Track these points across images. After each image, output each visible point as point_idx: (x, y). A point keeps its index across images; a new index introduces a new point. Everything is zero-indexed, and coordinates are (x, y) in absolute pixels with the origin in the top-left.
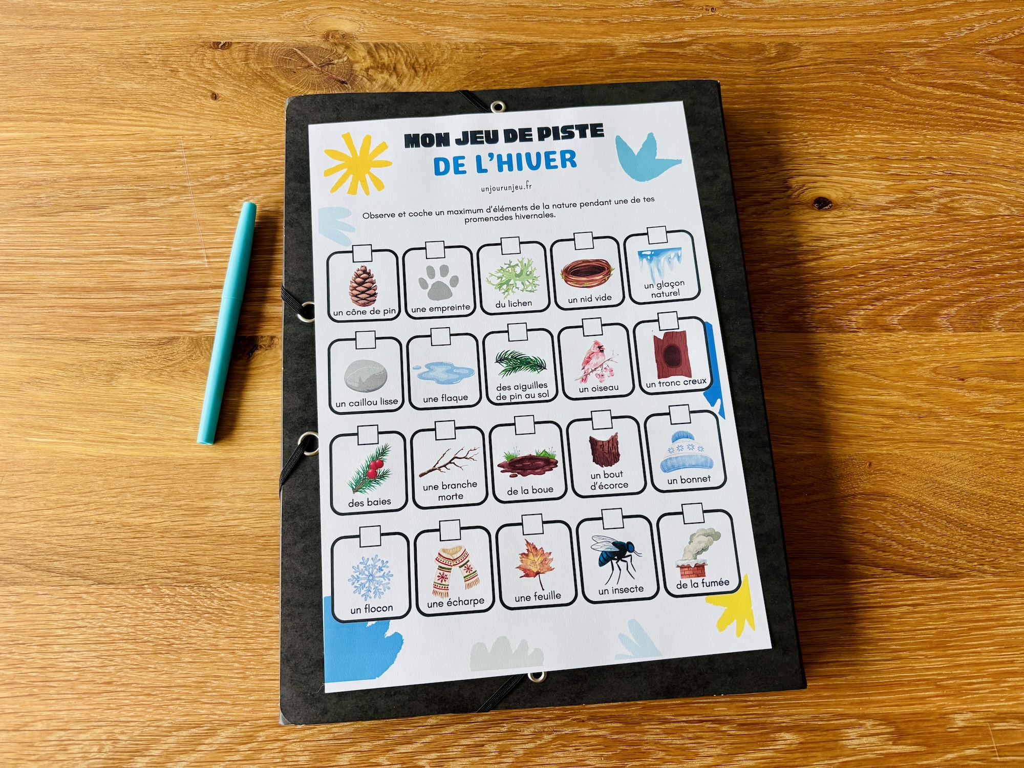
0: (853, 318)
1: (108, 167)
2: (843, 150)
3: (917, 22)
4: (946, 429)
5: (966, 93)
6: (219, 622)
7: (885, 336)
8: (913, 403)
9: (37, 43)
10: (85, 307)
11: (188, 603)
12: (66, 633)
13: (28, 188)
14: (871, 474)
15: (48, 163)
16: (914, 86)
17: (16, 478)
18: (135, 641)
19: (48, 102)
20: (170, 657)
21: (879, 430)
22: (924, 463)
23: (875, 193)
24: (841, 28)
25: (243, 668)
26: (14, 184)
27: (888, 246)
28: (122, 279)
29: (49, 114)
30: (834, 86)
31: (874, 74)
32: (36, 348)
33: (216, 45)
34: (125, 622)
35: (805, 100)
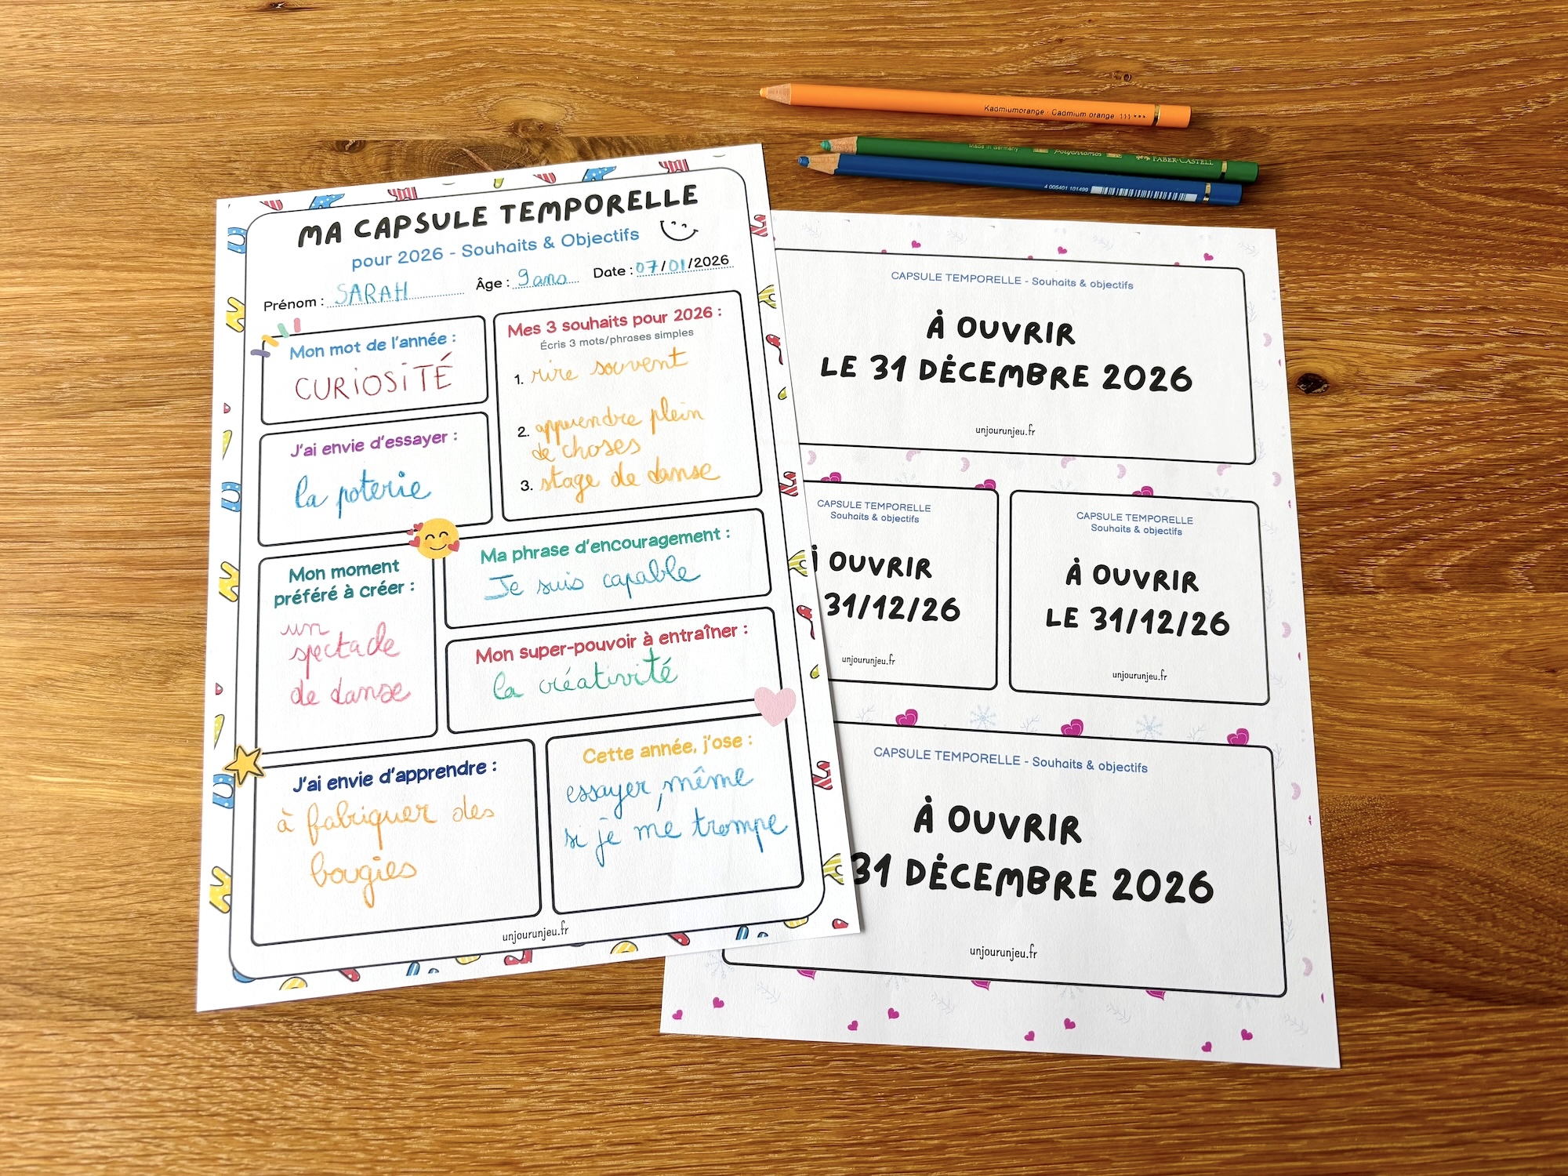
0: (1368, 571)
1: (168, 339)
2: (1343, 297)
3: (1457, 92)
4: (1529, 754)
5: (1539, 203)
6: (333, 1082)
7: (1421, 599)
8: (1473, 710)
9: (60, 145)
10: (127, 563)
11: (282, 1050)
12: (86, 1099)
13: (42, 373)
14: (1407, 830)
15: (74, 334)
16: (1456, 194)
17: (12, 842)
18: (196, 1114)
19: (76, 238)
20: (253, 1140)
21: (1418, 756)
22: (1495, 811)
23: (1399, 365)
24: (1334, 104)
25: (371, 1161)
26: (20, 367)
27: (1422, 451)
28: (186, 518)
29: (77, 256)
30: (1324, 195)
31: (1390, 174)
32: (49, 630)
33: (341, 146)
34: (180, 1081)
35: (1278, 218)
